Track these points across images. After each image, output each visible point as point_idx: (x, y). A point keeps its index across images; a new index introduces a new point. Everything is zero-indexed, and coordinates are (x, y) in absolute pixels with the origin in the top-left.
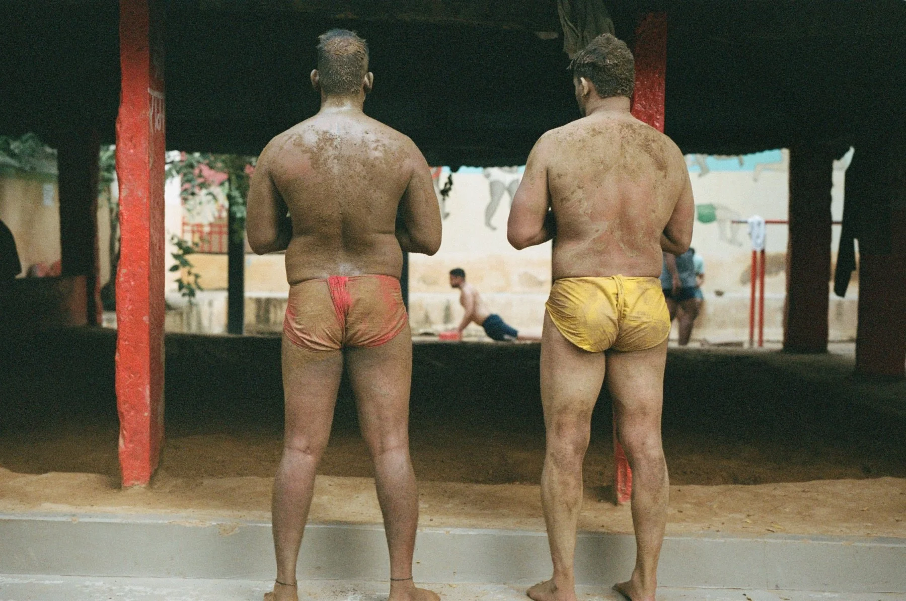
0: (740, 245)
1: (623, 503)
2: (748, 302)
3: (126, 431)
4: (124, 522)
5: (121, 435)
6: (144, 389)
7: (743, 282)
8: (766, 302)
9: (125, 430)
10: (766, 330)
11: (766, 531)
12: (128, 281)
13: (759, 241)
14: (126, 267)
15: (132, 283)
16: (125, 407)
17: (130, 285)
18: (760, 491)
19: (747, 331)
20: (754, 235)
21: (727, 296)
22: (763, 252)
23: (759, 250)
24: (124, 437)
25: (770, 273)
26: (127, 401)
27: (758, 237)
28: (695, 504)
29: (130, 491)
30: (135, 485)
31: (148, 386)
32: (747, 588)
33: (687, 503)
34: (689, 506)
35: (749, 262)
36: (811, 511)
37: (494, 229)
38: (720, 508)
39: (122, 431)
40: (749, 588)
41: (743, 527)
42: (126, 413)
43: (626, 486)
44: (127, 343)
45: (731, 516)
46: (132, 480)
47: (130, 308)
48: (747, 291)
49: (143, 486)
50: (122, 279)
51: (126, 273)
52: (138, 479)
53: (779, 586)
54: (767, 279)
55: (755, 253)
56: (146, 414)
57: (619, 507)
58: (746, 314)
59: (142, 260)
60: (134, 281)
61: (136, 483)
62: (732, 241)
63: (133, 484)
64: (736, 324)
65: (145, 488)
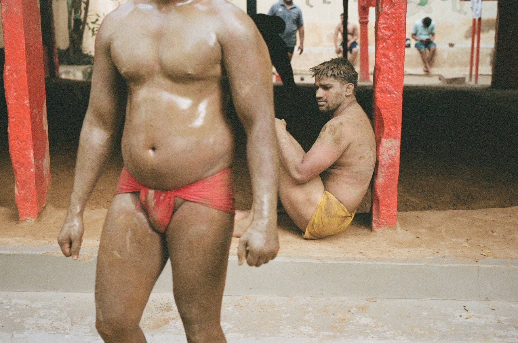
0: (466, 14)
1: (376, 230)
2: (469, 51)
3: (19, 183)
4: (11, 253)
5: (16, 185)
6: (29, 152)
7: (466, 37)
8: (481, 50)
9: (18, 181)
10: (480, 68)
11: (480, 255)
12: (12, 75)
13: (478, 12)
14: (9, 65)
15: (15, 76)
16: (17, 165)
17: (13, 77)
18: (476, 217)
19: (468, 69)
20: (474, 8)
21: (455, 46)
22: (480, 19)
23: (477, 18)
24: (18, 186)
25: (483, 31)
26: (18, 161)
27: (477, 10)
28: (428, 228)
29: (24, 224)
30: (28, 220)
31: (32, 150)
32: (465, 299)
33: (423, 228)
34: (424, 230)
35: (471, 24)
36: (513, 235)
37: (312, 6)
38: (446, 232)
39: (17, 182)
40: (466, 299)
41: (463, 252)
42: (17, 170)
43: (378, 218)
44: (14, 120)
45: (454, 240)
46: (25, 216)
47: (15, 94)
48: (469, 42)
49: (33, 220)
50: (7, 74)
51: (9, 69)
52: (29, 215)
53: (488, 298)
54: (482, 35)
55: (474, 20)
56: (32, 170)
57: (374, 233)
58: (468, 58)
59: (21, 59)
60: (16, 74)
61: (28, 218)
62: (460, 11)
63: (26, 219)
64: (462, 64)
65: (35, 221)
